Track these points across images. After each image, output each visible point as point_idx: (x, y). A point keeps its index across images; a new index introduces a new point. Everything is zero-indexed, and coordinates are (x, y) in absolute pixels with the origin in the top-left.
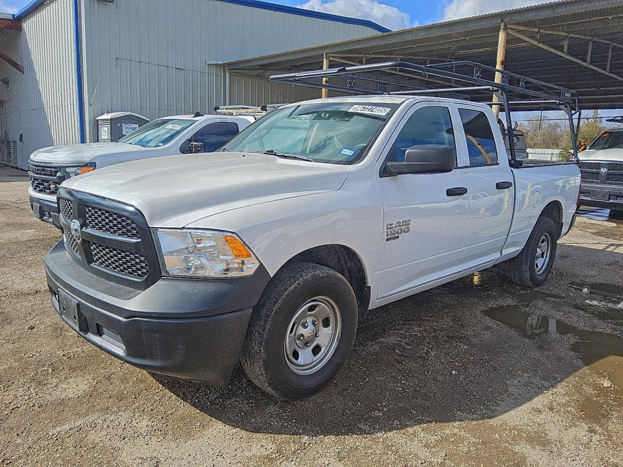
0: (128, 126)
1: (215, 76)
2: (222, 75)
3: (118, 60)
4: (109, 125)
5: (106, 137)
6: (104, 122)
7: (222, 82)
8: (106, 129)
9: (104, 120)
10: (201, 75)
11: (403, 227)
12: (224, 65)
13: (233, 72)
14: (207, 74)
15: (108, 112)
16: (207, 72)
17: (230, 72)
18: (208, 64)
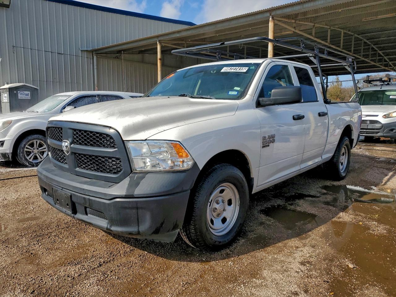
0: (22, 93)
1: (86, 58)
2: (91, 57)
3: (15, 48)
4: (8, 93)
5: (7, 101)
6: (5, 90)
7: (92, 62)
8: (6, 95)
9: (4, 89)
10: (76, 58)
11: (271, 139)
12: (92, 51)
13: (99, 56)
14: (80, 57)
15: (8, 84)
16: (80, 55)
17: (96, 56)
18: (81, 51)
